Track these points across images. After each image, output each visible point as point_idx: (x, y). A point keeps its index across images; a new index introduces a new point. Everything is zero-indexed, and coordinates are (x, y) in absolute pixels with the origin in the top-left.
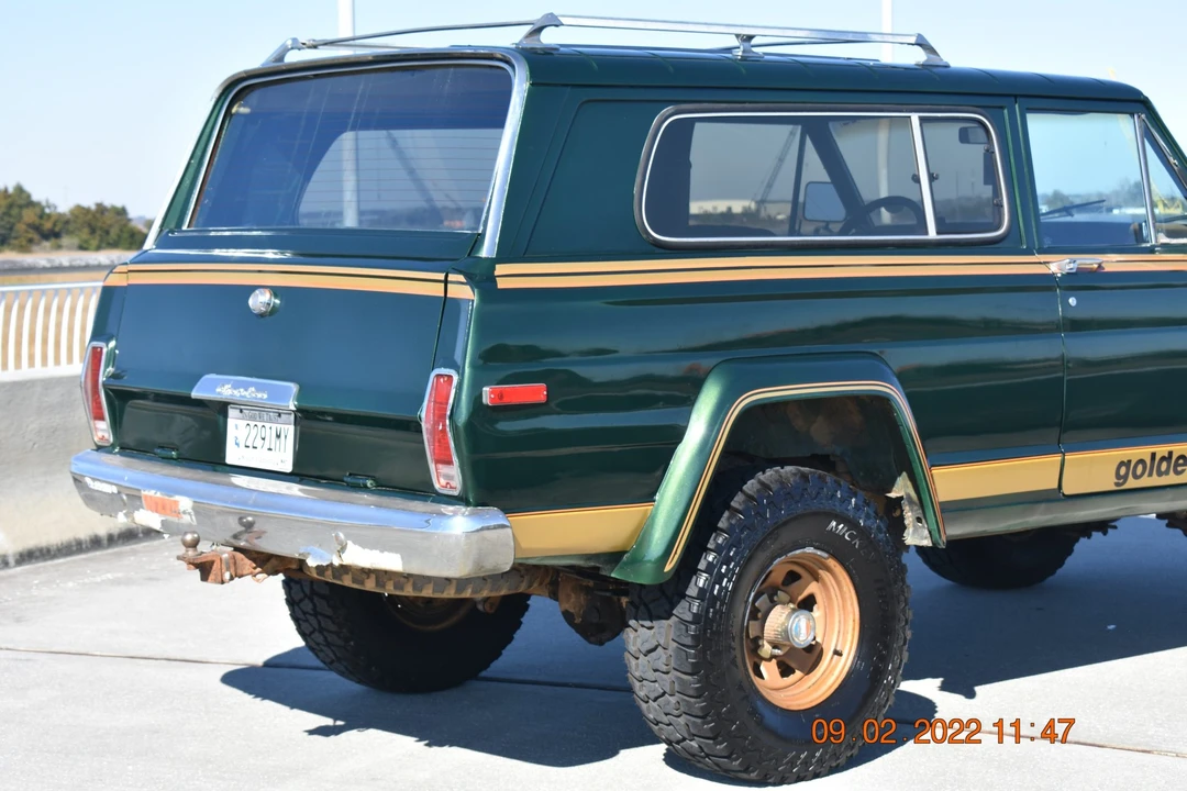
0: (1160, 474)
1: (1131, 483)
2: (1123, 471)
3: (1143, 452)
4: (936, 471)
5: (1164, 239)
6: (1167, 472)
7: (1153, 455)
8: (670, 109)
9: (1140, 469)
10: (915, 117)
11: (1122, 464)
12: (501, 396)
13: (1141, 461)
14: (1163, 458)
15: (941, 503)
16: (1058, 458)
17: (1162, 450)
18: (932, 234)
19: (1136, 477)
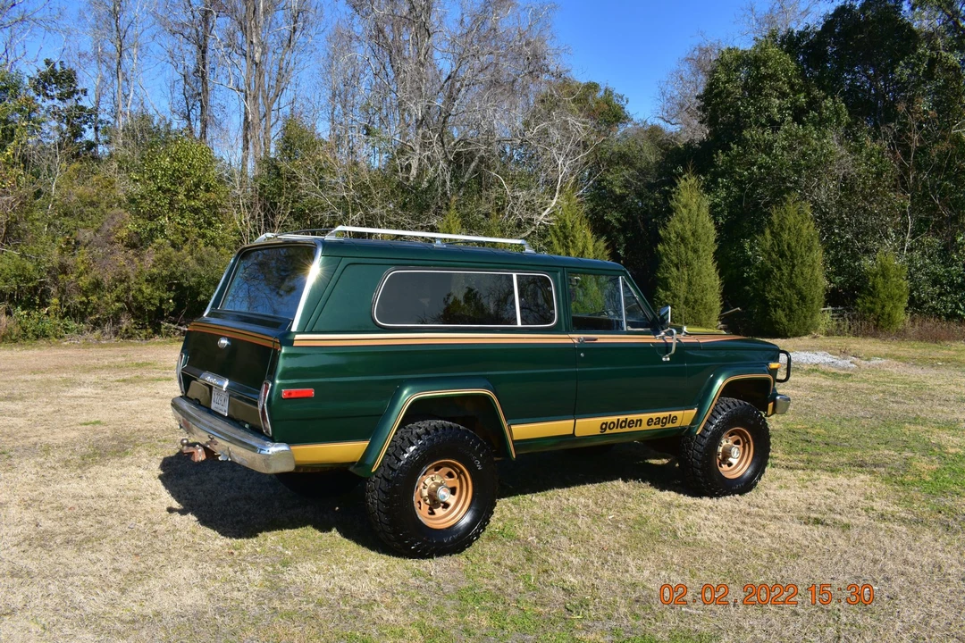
0: (621, 427)
1: (608, 431)
2: (604, 426)
3: (614, 419)
4: (513, 427)
5: (630, 329)
6: (625, 427)
7: (618, 420)
8: (393, 268)
9: (612, 425)
10: (515, 275)
11: (603, 423)
12: (290, 394)
13: (613, 423)
14: (623, 421)
15: (514, 442)
16: (573, 421)
17: (622, 418)
18: (519, 324)
19: (610, 429)
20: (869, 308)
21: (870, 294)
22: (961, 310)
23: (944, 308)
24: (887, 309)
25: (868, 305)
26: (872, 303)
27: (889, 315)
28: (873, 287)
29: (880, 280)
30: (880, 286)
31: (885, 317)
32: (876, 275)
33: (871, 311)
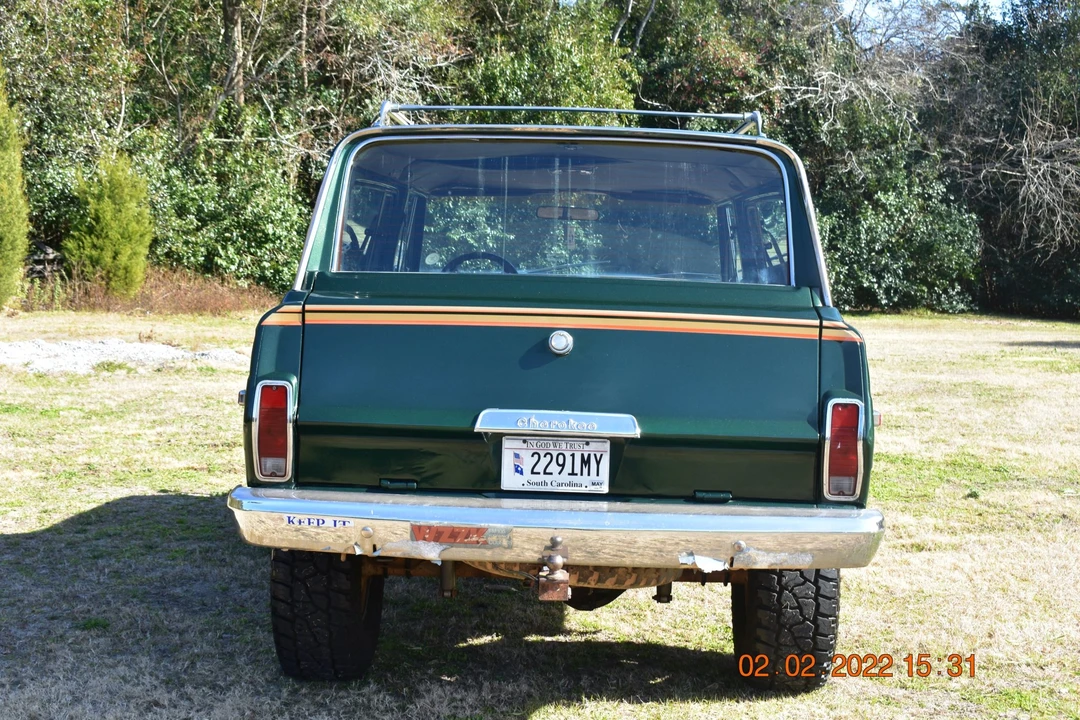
20: (91, 258)
21: (91, 230)
22: (221, 257)
23: (194, 255)
24: (123, 259)
25: (88, 251)
26: (94, 246)
27: (126, 269)
28: (97, 219)
29: (107, 207)
30: (108, 218)
31: (121, 273)
32: (99, 198)
33: (95, 262)
